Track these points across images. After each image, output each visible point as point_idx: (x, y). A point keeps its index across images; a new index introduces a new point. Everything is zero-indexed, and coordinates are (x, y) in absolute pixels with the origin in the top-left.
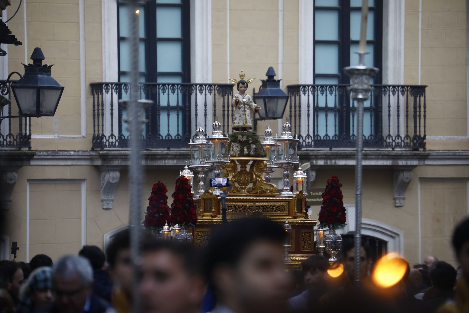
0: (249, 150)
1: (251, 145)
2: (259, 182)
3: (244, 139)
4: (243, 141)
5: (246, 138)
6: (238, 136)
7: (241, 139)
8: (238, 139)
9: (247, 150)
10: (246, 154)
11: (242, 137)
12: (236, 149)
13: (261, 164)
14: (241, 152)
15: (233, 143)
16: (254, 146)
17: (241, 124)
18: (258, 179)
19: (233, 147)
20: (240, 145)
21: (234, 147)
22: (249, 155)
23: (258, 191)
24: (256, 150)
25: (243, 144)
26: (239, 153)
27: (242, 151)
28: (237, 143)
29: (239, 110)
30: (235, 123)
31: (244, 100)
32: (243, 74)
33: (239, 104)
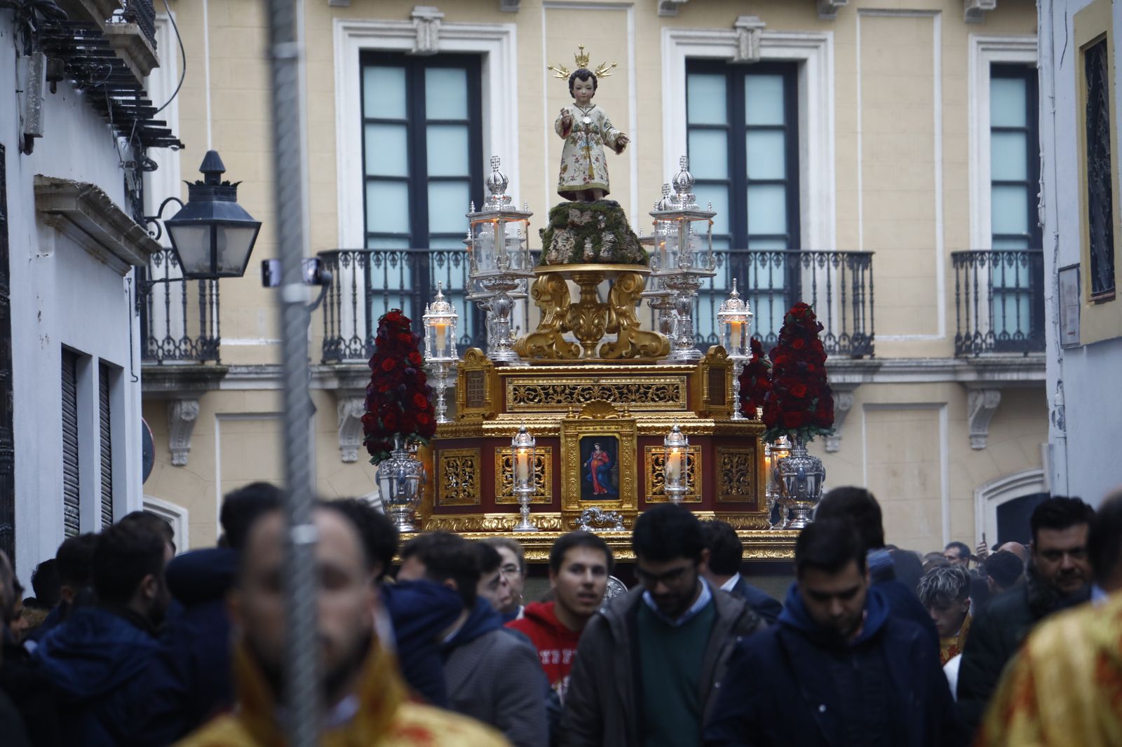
0: (597, 246)
1: (604, 234)
2: (624, 329)
3: (586, 218)
4: (583, 224)
5: (592, 217)
6: (570, 212)
7: (576, 219)
8: (569, 220)
9: (592, 247)
10: (588, 256)
11: (579, 216)
12: (565, 246)
13: (627, 283)
14: (575, 254)
15: (556, 232)
16: (610, 237)
17: (578, 183)
18: (622, 322)
19: (557, 242)
20: (575, 235)
21: (559, 240)
22: (595, 260)
23: (624, 352)
24: (615, 246)
25: (581, 231)
26: (570, 254)
27: (579, 248)
28: (568, 229)
29: (575, 145)
30: (564, 180)
31: (587, 120)
32: (585, 54)
33: (573, 132)
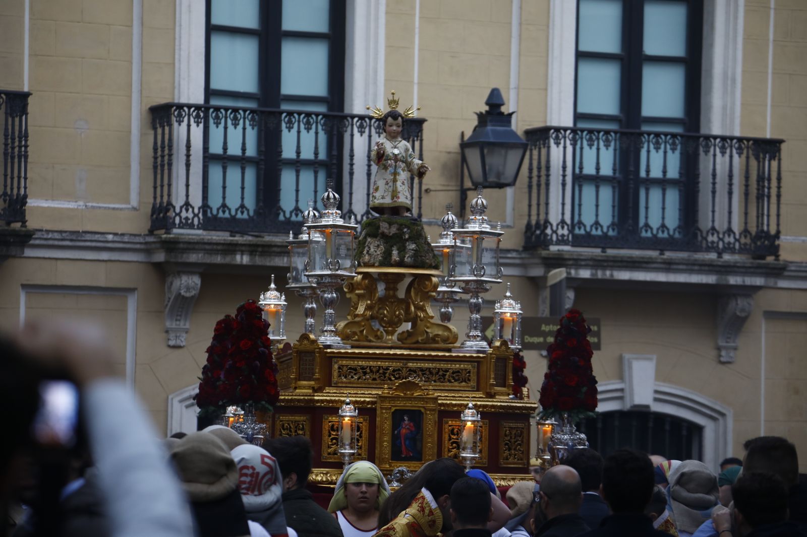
0: (402, 253)
1: (407, 243)
2: (421, 320)
3: (394, 230)
4: (391, 234)
5: (398, 229)
6: (381, 224)
7: (386, 231)
8: (380, 231)
9: (398, 253)
10: (395, 261)
11: (388, 228)
12: (376, 251)
13: (425, 284)
14: (385, 258)
15: (369, 240)
16: (413, 246)
18: (419, 314)
19: (369, 248)
20: (384, 243)
21: (372, 247)
22: (400, 264)
23: (420, 339)
24: (416, 253)
25: (389, 241)
26: (380, 258)
27: (387, 254)
28: (378, 238)
29: (386, 171)
30: (375, 198)
31: (396, 151)
32: (396, 98)
33: (385, 160)
